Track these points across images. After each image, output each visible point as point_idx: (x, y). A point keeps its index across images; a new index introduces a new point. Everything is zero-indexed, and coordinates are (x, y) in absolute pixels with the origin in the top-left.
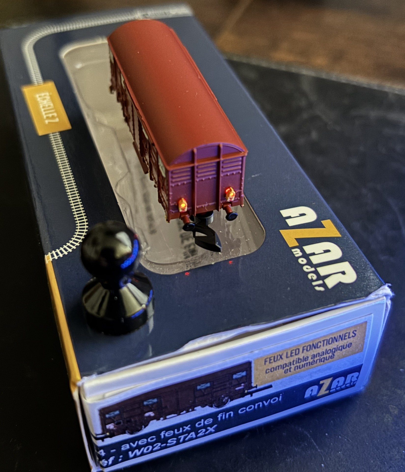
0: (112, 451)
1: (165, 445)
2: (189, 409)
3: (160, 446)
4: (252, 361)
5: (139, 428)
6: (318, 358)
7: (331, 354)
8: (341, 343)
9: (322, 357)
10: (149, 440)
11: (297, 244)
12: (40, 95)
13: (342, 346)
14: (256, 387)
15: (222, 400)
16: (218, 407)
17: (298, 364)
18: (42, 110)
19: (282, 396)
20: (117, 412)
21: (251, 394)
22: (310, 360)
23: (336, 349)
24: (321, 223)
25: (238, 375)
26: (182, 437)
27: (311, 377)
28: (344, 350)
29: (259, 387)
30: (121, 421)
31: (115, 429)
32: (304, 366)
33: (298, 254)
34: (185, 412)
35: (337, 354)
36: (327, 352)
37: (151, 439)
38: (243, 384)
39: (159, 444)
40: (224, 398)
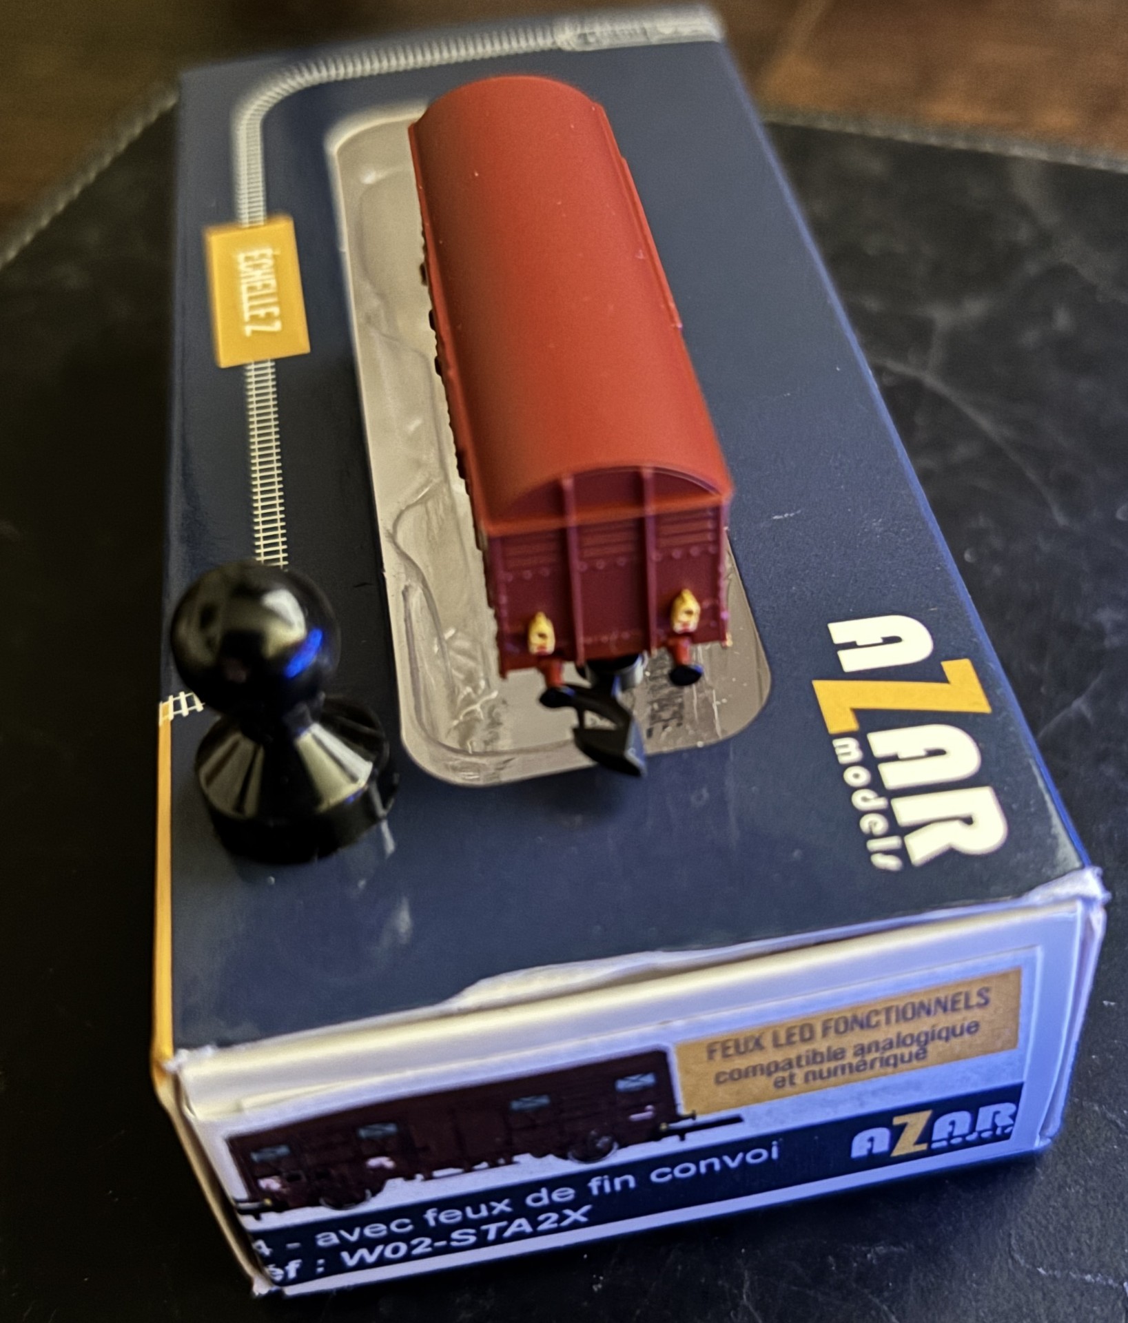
0: (290, 1246)
1: (443, 1243)
2: (499, 1158)
3: (431, 1246)
4: (667, 1048)
5: (358, 1196)
6: (874, 1055)
7: (915, 1049)
8: (943, 1021)
9: (888, 1054)
10: (393, 1227)
11: (853, 725)
12: (250, 254)
13: (947, 1029)
14: (693, 1116)
15: (594, 1144)
16: (584, 1159)
17: (816, 1068)
18: (245, 296)
19: (779, 1146)
20: (283, 1150)
21: (682, 1133)
22: (850, 1058)
23: (931, 1036)
24: (941, 668)
25: (634, 1081)
26: (492, 1229)
27: (862, 1105)
28: (954, 1041)
29: (701, 1119)
30: (301, 1172)
31: (284, 1191)
32: (832, 1073)
33: (848, 754)
34: (484, 1165)
35: (934, 1048)
36: (901, 1042)
37: (399, 1226)
38: (649, 1107)
39: (428, 1241)
40: (599, 1137)
